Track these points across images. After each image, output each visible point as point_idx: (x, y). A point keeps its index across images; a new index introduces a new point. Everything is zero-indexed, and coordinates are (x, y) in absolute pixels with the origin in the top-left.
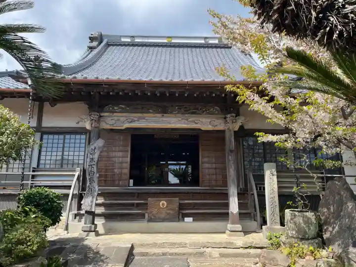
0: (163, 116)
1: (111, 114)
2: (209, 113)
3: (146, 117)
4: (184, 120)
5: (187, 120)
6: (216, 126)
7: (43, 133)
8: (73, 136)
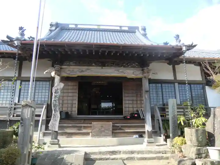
0: (102, 68)
1: (68, 67)
2: (132, 67)
3: (91, 69)
4: (116, 71)
5: (118, 71)
6: (137, 75)
7: (22, 81)
8: (41, 83)
